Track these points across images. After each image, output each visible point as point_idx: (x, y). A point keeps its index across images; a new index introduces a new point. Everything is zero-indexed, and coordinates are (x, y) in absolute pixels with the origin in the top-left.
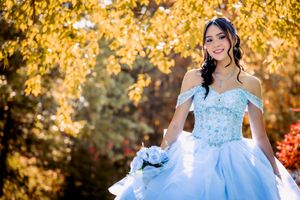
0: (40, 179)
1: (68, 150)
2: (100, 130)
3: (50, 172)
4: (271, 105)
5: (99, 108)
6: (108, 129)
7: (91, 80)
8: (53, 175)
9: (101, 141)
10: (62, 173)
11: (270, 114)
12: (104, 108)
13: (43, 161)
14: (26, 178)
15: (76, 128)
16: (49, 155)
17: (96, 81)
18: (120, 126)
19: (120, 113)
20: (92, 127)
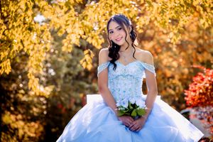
0: (26, 130)
1: (44, 107)
2: (64, 91)
3: (33, 124)
4: (184, 62)
5: (62, 76)
6: (70, 90)
7: (54, 56)
8: (35, 125)
9: (66, 99)
10: (41, 123)
11: (184, 68)
12: (66, 75)
13: (27, 116)
14: (16, 129)
15: (47, 91)
16: (31, 112)
17: (58, 56)
18: (78, 87)
19: (78, 77)
20: (59, 90)
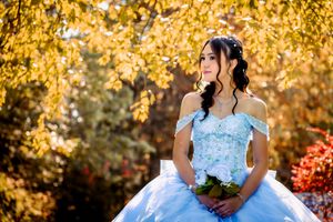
0: (29, 203)
1: (60, 171)
2: (95, 149)
3: (40, 195)
4: (285, 121)
5: (95, 125)
6: (104, 148)
7: (86, 93)
8: (43, 198)
9: (97, 161)
10: (53, 196)
11: (284, 130)
12: (100, 124)
13: (31, 182)
14: (13, 202)
15: (69, 146)
16: (39, 176)
17: (91, 94)
18: (118, 145)
19: (118, 130)
20: (87, 146)
